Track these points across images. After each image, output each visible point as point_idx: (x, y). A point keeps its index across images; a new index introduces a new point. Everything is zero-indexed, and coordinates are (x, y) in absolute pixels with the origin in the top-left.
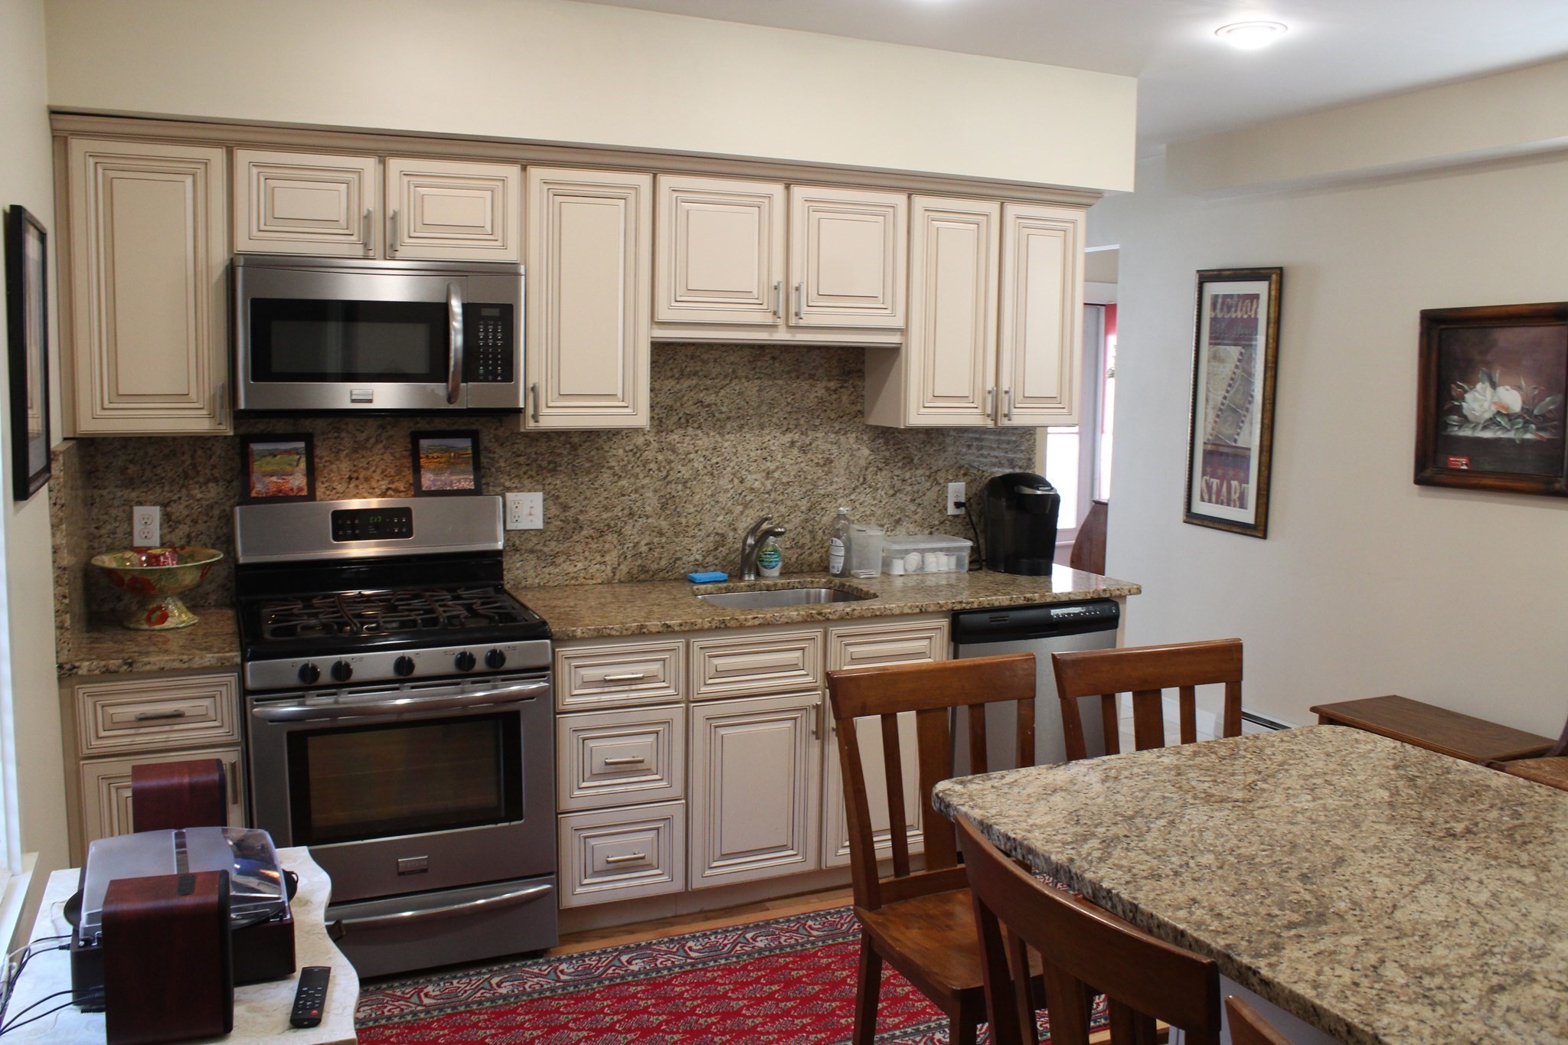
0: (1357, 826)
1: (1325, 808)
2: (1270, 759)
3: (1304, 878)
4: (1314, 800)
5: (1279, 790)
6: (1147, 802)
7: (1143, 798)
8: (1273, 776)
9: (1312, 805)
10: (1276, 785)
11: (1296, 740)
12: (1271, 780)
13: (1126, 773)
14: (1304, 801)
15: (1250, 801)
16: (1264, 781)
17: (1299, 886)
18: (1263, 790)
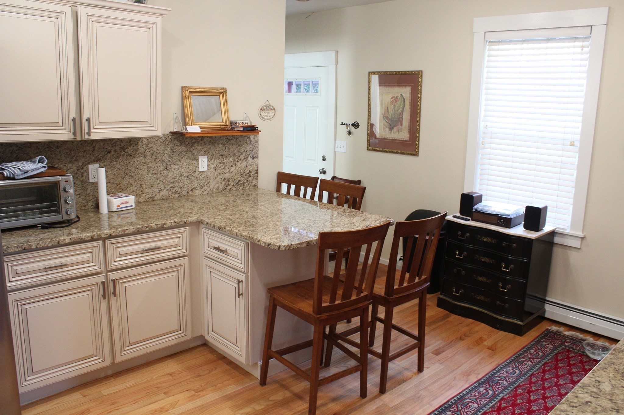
0: (289, 217)
1: (295, 220)
2: (308, 231)
3: (304, 209)
4: (298, 221)
5: (306, 223)
6: (340, 219)
7: (341, 220)
8: (308, 226)
9: (299, 220)
10: (307, 224)
11: (298, 238)
12: (309, 225)
13: (349, 225)
14: (300, 221)
15: (314, 220)
16: (310, 225)
17: (305, 208)
18: (311, 223)
